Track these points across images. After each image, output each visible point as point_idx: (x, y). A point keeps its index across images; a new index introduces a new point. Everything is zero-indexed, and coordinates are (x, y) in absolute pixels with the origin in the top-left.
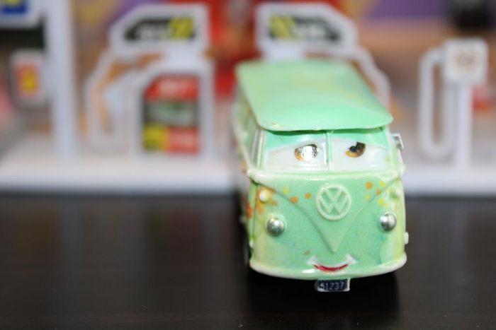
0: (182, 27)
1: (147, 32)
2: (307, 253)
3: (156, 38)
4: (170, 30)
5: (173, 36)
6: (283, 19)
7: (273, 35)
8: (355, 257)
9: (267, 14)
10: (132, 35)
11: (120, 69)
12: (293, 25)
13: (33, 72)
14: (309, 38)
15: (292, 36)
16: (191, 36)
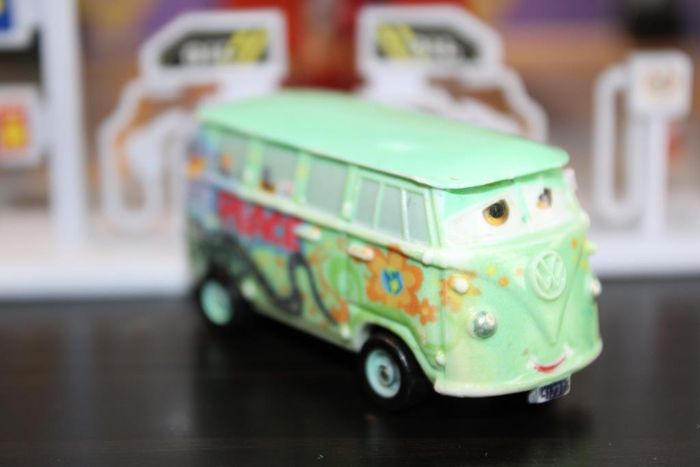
0: (250, 45)
1: (193, 53)
2: (526, 352)
3: (211, 62)
4: (229, 51)
5: (236, 58)
6: (395, 28)
7: (381, 53)
9: (372, 22)
10: (173, 58)
11: (151, 110)
12: (409, 37)
14: (433, 56)
15: (410, 53)
16: (263, 57)
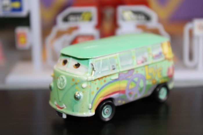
0: (87, 16)
1: (72, 18)
3: (76, 21)
4: (81, 18)
5: (83, 20)
8: (66, 106)
10: (66, 20)
11: (60, 34)
13: (25, 36)
16: (90, 19)
